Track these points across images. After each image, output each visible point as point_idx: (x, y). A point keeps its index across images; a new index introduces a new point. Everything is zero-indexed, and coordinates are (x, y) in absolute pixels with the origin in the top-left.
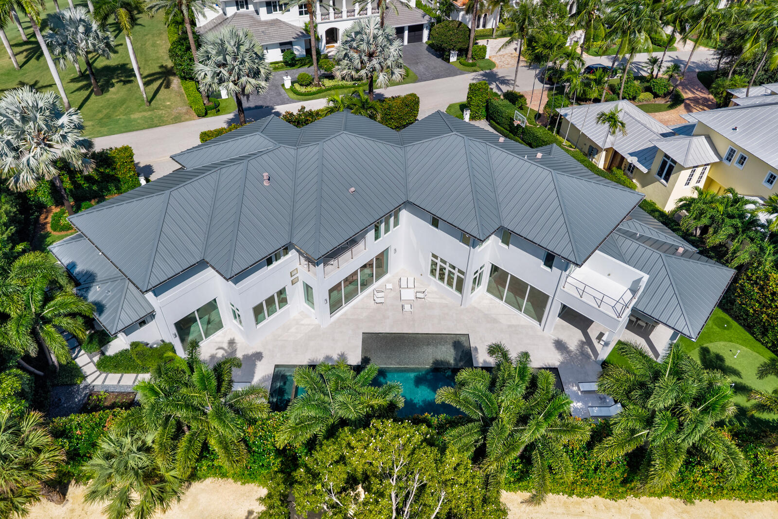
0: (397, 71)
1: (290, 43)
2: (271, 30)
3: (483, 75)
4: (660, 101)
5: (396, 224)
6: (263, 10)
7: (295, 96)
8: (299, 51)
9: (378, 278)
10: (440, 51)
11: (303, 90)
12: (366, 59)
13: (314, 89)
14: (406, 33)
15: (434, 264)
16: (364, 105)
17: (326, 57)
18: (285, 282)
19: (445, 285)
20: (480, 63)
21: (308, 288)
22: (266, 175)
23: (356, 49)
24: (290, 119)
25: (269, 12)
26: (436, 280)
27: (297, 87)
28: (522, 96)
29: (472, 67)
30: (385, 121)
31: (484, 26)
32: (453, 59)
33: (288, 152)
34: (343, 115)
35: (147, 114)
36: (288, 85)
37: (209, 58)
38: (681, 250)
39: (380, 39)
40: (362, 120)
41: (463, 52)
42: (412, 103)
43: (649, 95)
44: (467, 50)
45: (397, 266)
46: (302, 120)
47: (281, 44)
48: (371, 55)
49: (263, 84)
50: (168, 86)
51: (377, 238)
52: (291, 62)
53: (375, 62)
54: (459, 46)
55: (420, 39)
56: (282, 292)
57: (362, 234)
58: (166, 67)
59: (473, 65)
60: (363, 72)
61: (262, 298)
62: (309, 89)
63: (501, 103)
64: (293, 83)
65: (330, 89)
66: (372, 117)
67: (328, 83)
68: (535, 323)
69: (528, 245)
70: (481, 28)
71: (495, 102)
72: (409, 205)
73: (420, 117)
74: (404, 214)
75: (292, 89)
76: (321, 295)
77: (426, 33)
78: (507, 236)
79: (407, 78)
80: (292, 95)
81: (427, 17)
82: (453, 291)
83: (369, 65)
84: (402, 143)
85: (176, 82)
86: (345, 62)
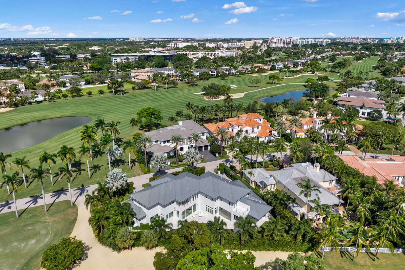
0: (199, 161)
1: (170, 152)
2: (164, 148)
3: (226, 160)
4: (276, 168)
5: (197, 198)
6: (162, 143)
7: (171, 167)
8: (172, 154)
9: (193, 212)
10: (213, 153)
11: (173, 165)
12: (191, 158)
13: (176, 165)
14: (203, 147)
15: (206, 207)
16: (191, 170)
17: (180, 155)
18: (173, 210)
19: (209, 213)
20: (225, 156)
21: (178, 212)
22: (170, 186)
23: (189, 156)
24: (173, 174)
25: (164, 143)
26: (207, 212)
27: (172, 164)
28: (235, 167)
29: (222, 158)
30: (196, 174)
31: (227, 144)
32: (217, 155)
33: (174, 181)
34: (186, 173)
35: (131, 173)
36: (169, 164)
37: (154, 160)
38: (261, 203)
39: (195, 153)
40: (190, 174)
41: (220, 153)
42: (203, 169)
43: (272, 166)
44: (221, 153)
45: (198, 209)
46: (176, 174)
47: (167, 152)
48: (192, 158)
49: (166, 165)
50: (135, 165)
51: (193, 200)
52: (170, 157)
53: (193, 159)
54: (218, 152)
55: (208, 149)
56: (172, 213)
57: (190, 198)
58: (133, 159)
59: (223, 157)
60: (190, 162)
61: (168, 213)
62: (175, 165)
63: (228, 169)
64: (170, 163)
65: (181, 165)
66: (193, 173)
67: (180, 163)
68: (229, 221)
69: (225, 200)
70: (226, 145)
71: (226, 168)
72: (200, 192)
73: (206, 172)
74: (199, 195)
75: (170, 165)
76: (181, 213)
77: (209, 147)
78: (221, 199)
79: (203, 161)
80: (170, 167)
81: (209, 143)
82: (211, 214)
83: (192, 160)
84: (199, 179)
85: (137, 164)
86: (186, 159)
